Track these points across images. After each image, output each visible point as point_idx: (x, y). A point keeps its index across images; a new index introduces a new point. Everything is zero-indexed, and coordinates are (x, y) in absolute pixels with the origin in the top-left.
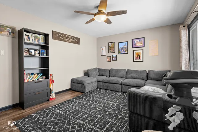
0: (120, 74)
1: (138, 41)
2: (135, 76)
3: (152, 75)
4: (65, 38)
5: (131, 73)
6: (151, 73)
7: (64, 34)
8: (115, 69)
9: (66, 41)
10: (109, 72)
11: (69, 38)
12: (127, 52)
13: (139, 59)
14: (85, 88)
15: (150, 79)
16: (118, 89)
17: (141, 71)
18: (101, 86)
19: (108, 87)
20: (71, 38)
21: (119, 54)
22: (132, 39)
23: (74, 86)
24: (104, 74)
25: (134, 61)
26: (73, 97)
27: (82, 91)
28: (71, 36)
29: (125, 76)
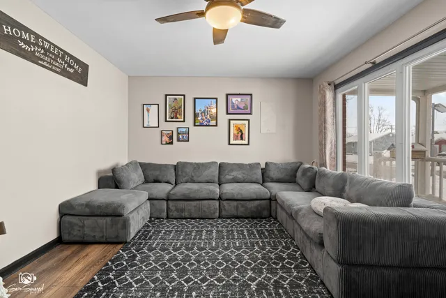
0: (207, 174)
1: (239, 100)
2: (240, 176)
3: (273, 173)
4: (39, 53)
5: (232, 170)
6: (272, 168)
7: (38, 36)
8: (191, 164)
9: (45, 64)
10: (173, 171)
11: (53, 54)
12: (215, 121)
13: (242, 139)
14: (126, 225)
15: (269, 180)
16: (212, 212)
17: (250, 165)
18: (161, 211)
19: (182, 210)
20: (63, 58)
21: (195, 125)
22: (227, 95)
23: (76, 228)
24: (160, 178)
25: (229, 144)
26: (97, 268)
27: (117, 237)
28: (62, 50)
29: (217, 179)
